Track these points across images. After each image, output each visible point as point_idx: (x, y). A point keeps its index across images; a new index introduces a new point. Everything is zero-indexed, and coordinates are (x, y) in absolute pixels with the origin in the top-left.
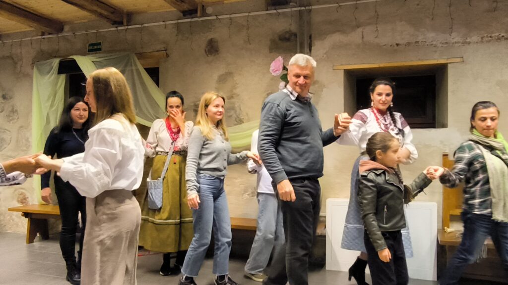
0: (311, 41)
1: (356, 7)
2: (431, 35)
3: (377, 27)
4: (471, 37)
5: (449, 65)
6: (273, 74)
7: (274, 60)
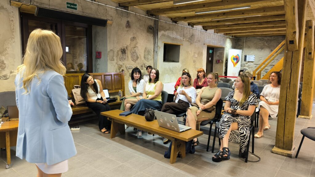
0: (158, 31)
5: (181, 46)
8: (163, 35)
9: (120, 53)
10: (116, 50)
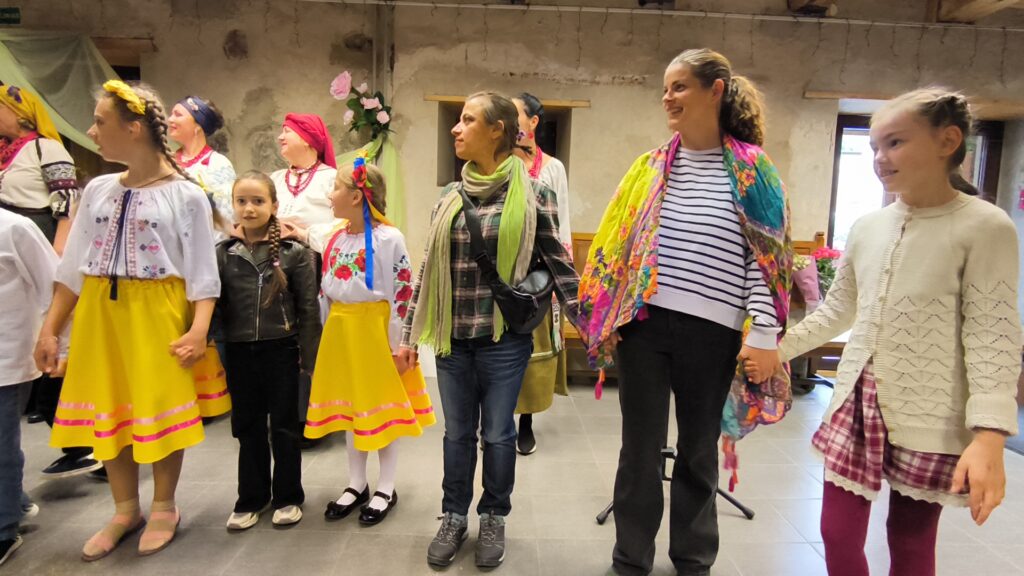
0: (393, 54)
1: (459, 13)
2: (553, 67)
3: (485, 46)
4: (600, 75)
5: (573, 110)
6: (336, 97)
7: (337, 75)
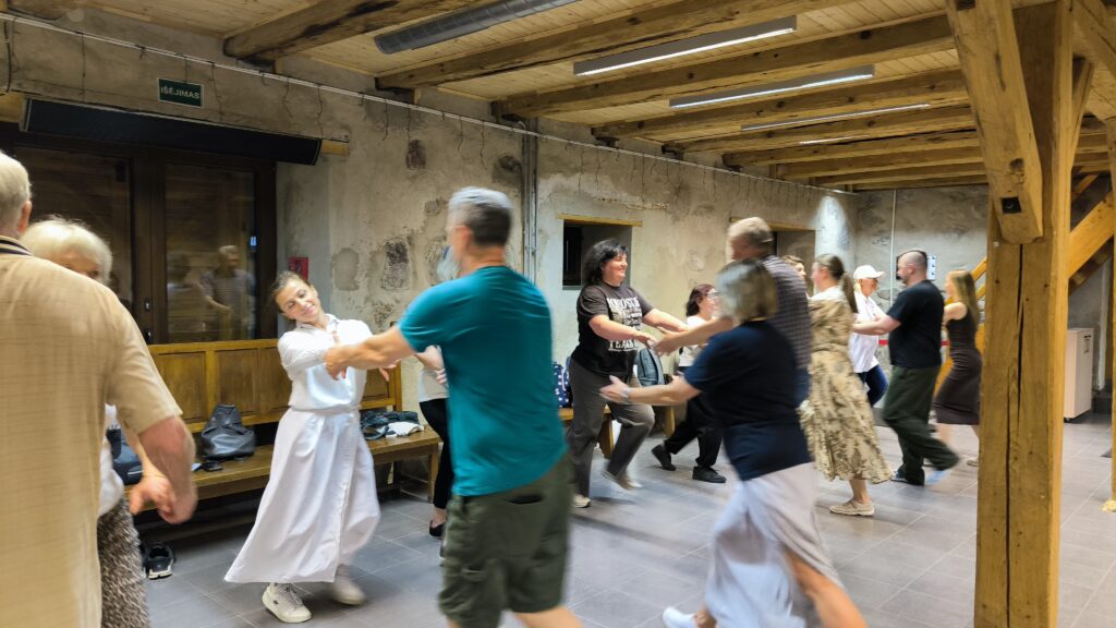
0: (536, 177)
2: (624, 196)
4: (646, 203)
8: (560, 190)
9: (383, 260)
10: (365, 251)
